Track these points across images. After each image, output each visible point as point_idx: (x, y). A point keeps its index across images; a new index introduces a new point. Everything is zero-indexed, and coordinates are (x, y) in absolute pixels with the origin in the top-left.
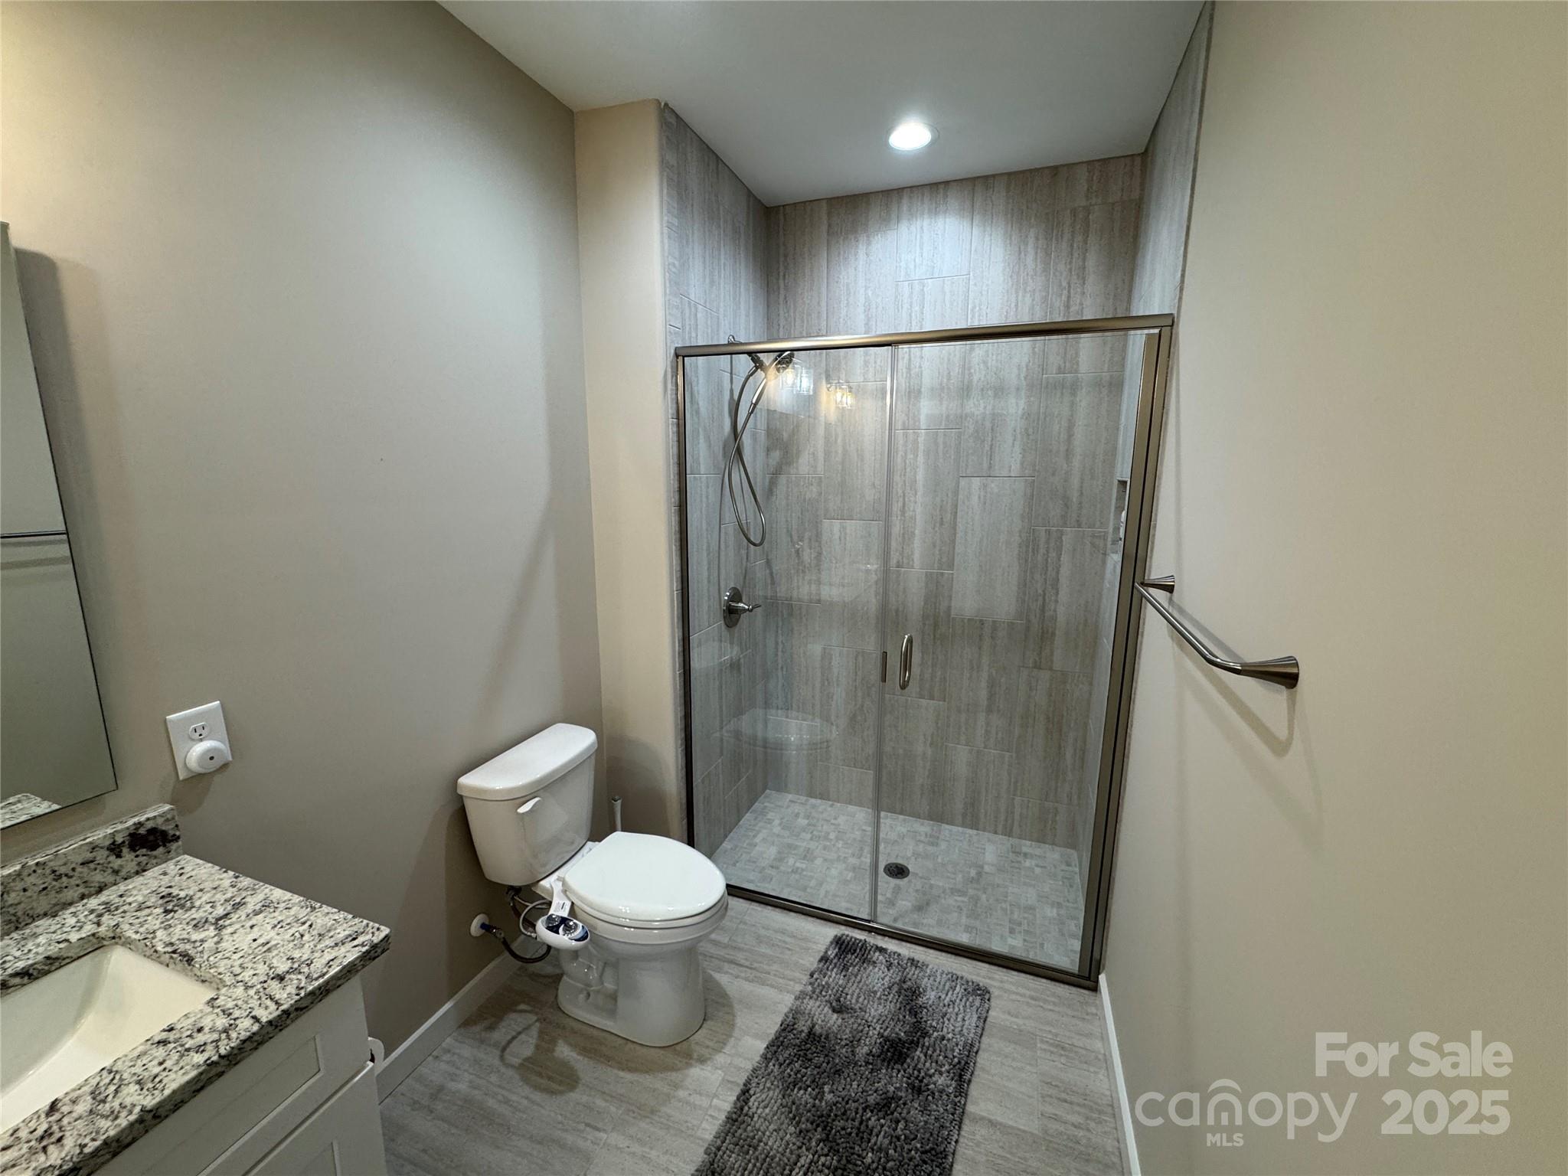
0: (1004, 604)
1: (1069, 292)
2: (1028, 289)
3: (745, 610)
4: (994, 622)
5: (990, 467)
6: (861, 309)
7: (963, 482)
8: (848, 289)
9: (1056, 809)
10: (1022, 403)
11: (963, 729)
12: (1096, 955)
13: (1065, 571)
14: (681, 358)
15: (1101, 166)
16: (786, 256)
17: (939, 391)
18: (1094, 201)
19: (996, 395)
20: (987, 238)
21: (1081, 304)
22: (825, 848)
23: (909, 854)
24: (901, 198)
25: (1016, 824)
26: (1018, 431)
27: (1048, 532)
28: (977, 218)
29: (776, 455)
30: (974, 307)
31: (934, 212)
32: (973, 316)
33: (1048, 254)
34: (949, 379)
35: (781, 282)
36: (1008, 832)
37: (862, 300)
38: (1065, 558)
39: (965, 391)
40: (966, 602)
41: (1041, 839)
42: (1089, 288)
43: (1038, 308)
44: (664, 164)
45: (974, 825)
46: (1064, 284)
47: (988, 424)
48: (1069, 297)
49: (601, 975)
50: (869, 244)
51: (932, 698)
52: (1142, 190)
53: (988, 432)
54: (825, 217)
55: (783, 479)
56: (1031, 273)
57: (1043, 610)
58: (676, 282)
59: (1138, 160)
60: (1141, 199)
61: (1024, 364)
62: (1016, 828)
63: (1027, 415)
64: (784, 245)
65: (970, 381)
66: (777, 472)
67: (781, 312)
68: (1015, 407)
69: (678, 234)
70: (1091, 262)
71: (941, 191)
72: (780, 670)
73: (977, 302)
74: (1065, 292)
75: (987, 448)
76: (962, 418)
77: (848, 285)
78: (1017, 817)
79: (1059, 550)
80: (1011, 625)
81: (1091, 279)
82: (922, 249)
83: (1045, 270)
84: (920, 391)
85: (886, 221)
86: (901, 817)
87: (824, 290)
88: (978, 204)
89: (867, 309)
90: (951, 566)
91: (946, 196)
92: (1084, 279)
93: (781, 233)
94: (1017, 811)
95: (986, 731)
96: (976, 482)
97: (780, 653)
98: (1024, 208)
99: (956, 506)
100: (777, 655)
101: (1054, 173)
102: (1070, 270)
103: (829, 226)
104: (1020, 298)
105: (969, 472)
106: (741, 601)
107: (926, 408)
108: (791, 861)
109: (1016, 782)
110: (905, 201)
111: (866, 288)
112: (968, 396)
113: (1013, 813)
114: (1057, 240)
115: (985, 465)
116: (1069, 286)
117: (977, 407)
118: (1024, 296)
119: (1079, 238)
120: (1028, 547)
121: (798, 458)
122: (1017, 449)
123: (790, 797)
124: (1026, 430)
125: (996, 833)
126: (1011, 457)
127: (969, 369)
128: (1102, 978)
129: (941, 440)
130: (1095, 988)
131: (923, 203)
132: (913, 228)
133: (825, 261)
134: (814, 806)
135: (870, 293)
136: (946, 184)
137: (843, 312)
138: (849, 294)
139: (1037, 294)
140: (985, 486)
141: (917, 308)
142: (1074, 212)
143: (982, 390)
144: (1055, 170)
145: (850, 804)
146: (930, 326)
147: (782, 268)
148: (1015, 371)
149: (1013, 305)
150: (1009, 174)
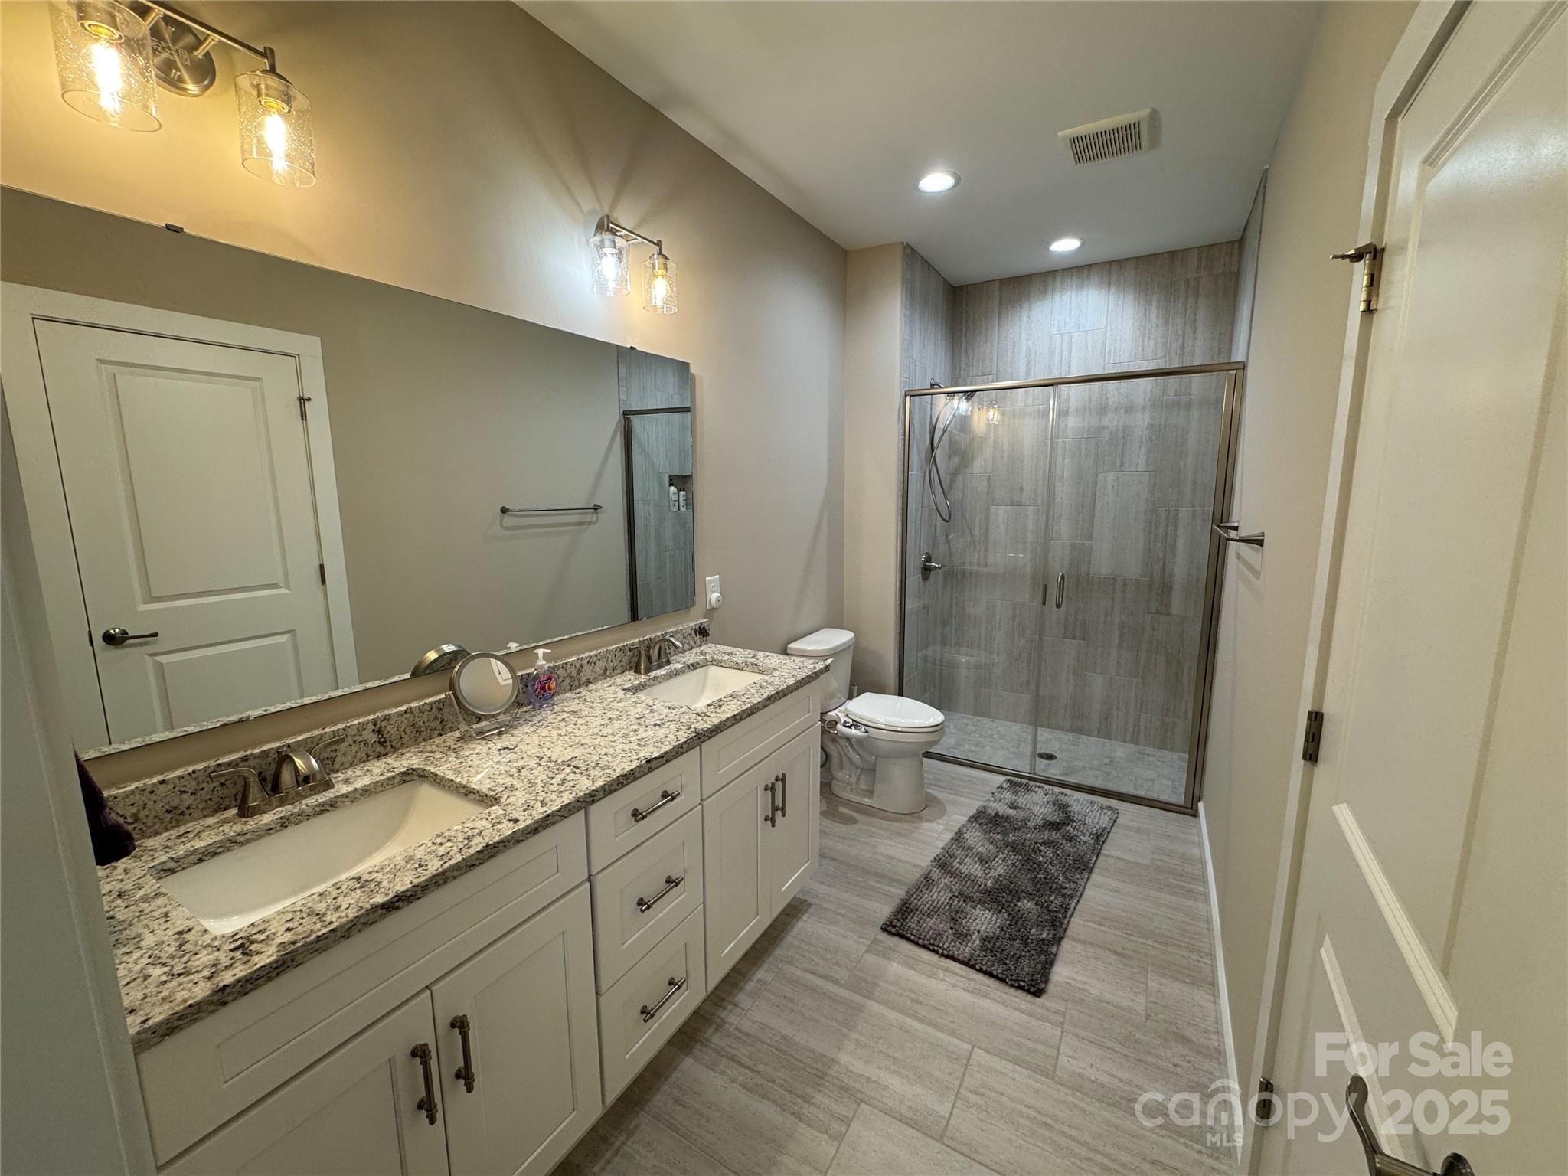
0: (1133, 567)
1: (1184, 337)
2: (1153, 336)
3: (936, 568)
4: (1124, 579)
5: (1122, 464)
6: (1023, 355)
7: (1101, 477)
8: (1014, 341)
9: (1174, 723)
10: (1147, 418)
11: (1099, 661)
12: (1197, 793)
13: (1181, 543)
14: (908, 397)
15: (1208, 251)
16: (967, 320)
17: (1082, 411)
18: (1202, 274)
19: (1126, 412)
20: (1120, 302)
21: (1193, 346)
22: (991, 742)
23: (1056, 749)
24: (1055, 277)
25: (1142, 734)
26: (1144, 438)
27: (1168, 511)
28: (1113, 289)
29: (956, 460)
30: (1109, 352)
31: (1080, 287)
32: (1110, 357)
33: (1167, 311)
34: (1090, 403)
35: (963, 338)
36: (1135, 741)
37: (1024, 348)
38: (1180, 531)
39: (1103, 410)
40: (1102, 564)
41: (1163, 746)
42: (1200, 334)
43: (1159, 350)
44: (904, 280)
45: (1108, 735)
46: (1180, 332)
47: (1121, 435)
48: (1184, 342)
49: (858, 779)
50: (1030, 310)
51: (1074, 638)
52: (1240, 265)
53: (1121, 439)
54: (997, 293)
55: (960, 478)
56: (1154, 325)
57: (1163, 569)
58: (907, 349)
59: (1236, 245)
60: (1239, 270)
61: (1148, 390)
62: (1141, 738)
63: (1151, 426)
64: (967, 312)
65: (1107, 403)
66: (957, 472)
67: (963, 360)
68: (1142, 421)
69: (910, 319)
70: (1201, 315)
71: (1086, 271)
72: (953, 619)
73: (1113, 347)
74: (1181, 338)
75: (1119, 451)
76: (1100, 429)
77: (1014, 338)
78: (1142, 729)
79: (1176, 525)
80: (1138, 581)
81: (1200, 329)
82: (1070, 312)
83: (1166, 322)
84: (1067, 411)
85: (1044, 293)
86: (1048, 730)
87: (995, 343)
88: (1114, 279)
89: (1029, 354)
90: (1090, 537)
91: (1089, 274)
92: (1195, 328)
93: (964, 303)
94: (1142, 724)
95: (1118, 662)
96: (1111, 476)
97: (954, 606)
98: (1150, 281)
99: (1095, 494)
100: (951, 607)
101: (1173, 257)
102: (1185, 322)
103: (1001, 298)
104: (1146, 343)
105: (1105, 468)
106: (930, 562)
107: (1072, 422)
108: (967, 746)
109: (1142, 702)
110: (1058, 279)
111: (1028, 340)
112: (1105, 414)
113: (1139, 726)
114: (1175, 301)
115: (1118, 464)
116: (1184, 335)
117: (1112, 421)
118: (1148, 342)
119: (1191, 300)
120: (1151, 523)
121: (973, 461)
122: (1143, 450)
123: (959, 715)
124: (1150, 437)
125: (1125, 742)
126: (1138, 458)
127: (1106, 394)
128: (1201, 805)
129: (1083, 446)
130: (1196, 815)
131: (1071, 280)
132: (1064, 298)
133: (997, 323)
134: (978, 721)
135: (1030, 343)
136: (1089, 267)
137: (1010, 355)
138: (1014, 345)
139: (1159, 339)
140: (1118, 478)
141: (1066, 353)
142: (1187, 282)
143: (1116, 409)
144: (1173, 254)
145: (1008, 720)
146: (1075, 373)
147: (964, 328)
148: (1142, 394)
149: (1140, 348)
150: (1137, 258)
